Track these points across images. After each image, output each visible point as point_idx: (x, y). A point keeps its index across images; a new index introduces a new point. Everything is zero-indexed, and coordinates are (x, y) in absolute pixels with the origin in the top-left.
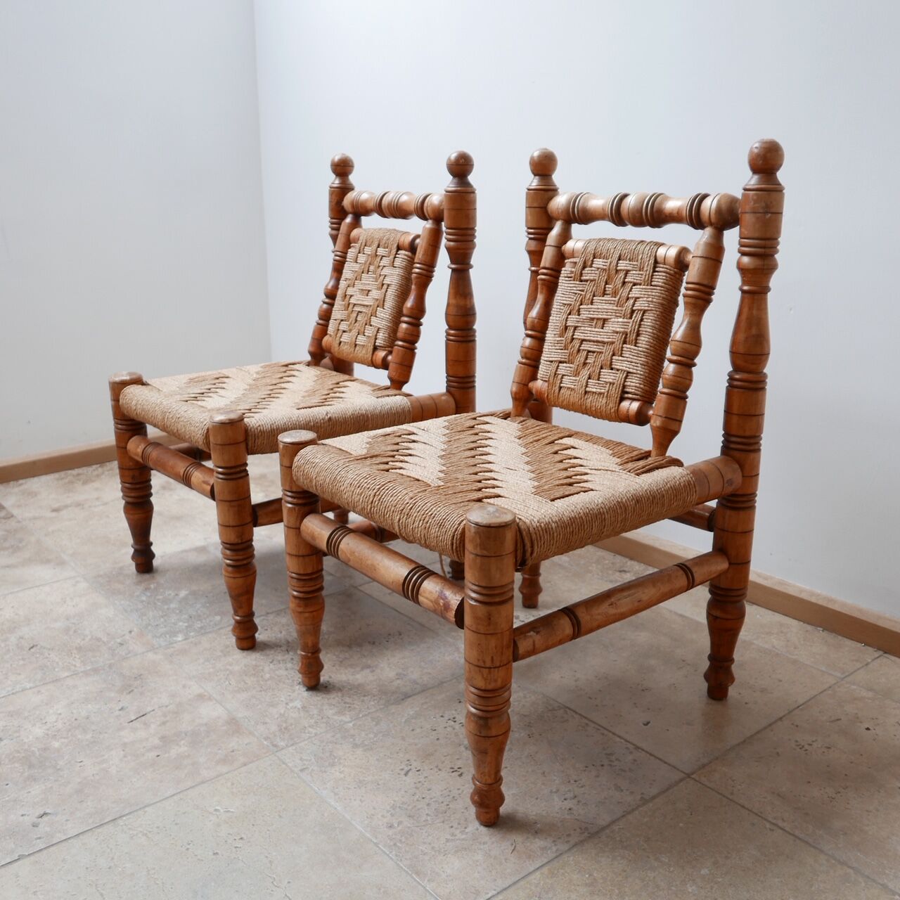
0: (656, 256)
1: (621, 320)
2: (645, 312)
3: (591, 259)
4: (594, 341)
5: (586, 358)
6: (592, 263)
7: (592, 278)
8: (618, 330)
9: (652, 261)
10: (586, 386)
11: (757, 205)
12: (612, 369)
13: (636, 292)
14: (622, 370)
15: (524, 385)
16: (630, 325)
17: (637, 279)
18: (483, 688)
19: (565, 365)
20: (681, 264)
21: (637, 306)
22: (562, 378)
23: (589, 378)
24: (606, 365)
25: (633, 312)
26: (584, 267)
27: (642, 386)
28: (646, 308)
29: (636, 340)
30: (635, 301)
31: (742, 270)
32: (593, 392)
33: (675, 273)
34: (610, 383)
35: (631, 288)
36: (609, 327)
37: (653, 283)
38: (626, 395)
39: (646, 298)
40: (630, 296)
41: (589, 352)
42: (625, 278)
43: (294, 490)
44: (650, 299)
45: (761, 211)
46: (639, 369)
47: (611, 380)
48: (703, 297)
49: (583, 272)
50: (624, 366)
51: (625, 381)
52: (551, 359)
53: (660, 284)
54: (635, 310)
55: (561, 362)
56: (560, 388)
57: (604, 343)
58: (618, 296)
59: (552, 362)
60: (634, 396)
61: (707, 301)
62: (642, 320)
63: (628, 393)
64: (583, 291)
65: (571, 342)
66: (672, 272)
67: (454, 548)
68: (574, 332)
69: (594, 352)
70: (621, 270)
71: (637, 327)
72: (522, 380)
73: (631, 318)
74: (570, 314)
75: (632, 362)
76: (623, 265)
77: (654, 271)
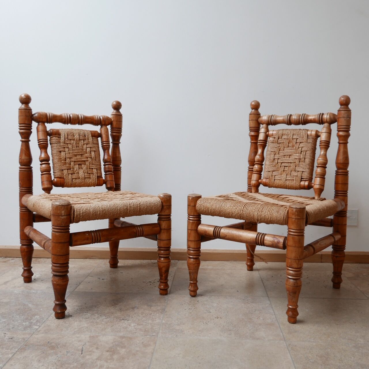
0: (307, 133)
1: (297, 155)
2: (306, 151)
3: (281, 136)
4: (287, 163)
5: (284, 169)
6: (282, 137)
7: (283, 142)
8: (297, 158)
9: (306, 135)
10: (286, 178)
11: (344, 115)
12: (295, 171)
13: (301, 145)
14: (300, 171)
15: (257, 181)
16: (302, 156)
17: (302, 141)
18: (297, 267)
19: (275, 172)
20: (317, 136)
21: (303, 149)
22: (275, 176)
23: (287, 175)
24: (293, 170)
25: (301, 152)
26: (278, 139)
27: (309, 176)
28: (307, 150)
29: (304, 161)
30: (302, 148)
31: (339, 136)
32: (289, 180)
33: (316, 138)
34: (296, 176)
35: (299, 144)
36: (292, 157)
37: (308, 142)
38: (302, 179)
39: (307, 147)
40: (299, 146)
41: (285, 166)
42: (296, 141)
43: (195, 215)
44: (308, 147)
45: (346, 117)
46: (307, 170)
47: (296, 175)
48: (326, 145)
49: (278, 140)
50: (301, 170)
51: (302, 175)
52: (269, 170)
53: (311, 142)
54: (302, 151)
55: (273, 171)
56: (274, 180)
57: (291, 163)
58: (295, 147)
59: (269, 171)
60: (306, 179)
61: (328, 147)
62: (305, 154)
63: (303, 178)
64: (279, 146)
65: (277, 164)
66: (314, 138)
67: (285, 219)
68: (278, 160)
69: (287, 166)
70: (294, 139)
71: (304, 156)
72: (257, 179)
73: (301, 154)
74: (275, 155)
75: (303, 168)
76: (295, 137)
77: (308, 138)
